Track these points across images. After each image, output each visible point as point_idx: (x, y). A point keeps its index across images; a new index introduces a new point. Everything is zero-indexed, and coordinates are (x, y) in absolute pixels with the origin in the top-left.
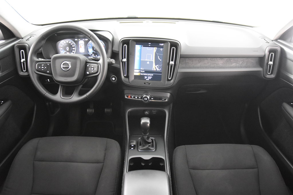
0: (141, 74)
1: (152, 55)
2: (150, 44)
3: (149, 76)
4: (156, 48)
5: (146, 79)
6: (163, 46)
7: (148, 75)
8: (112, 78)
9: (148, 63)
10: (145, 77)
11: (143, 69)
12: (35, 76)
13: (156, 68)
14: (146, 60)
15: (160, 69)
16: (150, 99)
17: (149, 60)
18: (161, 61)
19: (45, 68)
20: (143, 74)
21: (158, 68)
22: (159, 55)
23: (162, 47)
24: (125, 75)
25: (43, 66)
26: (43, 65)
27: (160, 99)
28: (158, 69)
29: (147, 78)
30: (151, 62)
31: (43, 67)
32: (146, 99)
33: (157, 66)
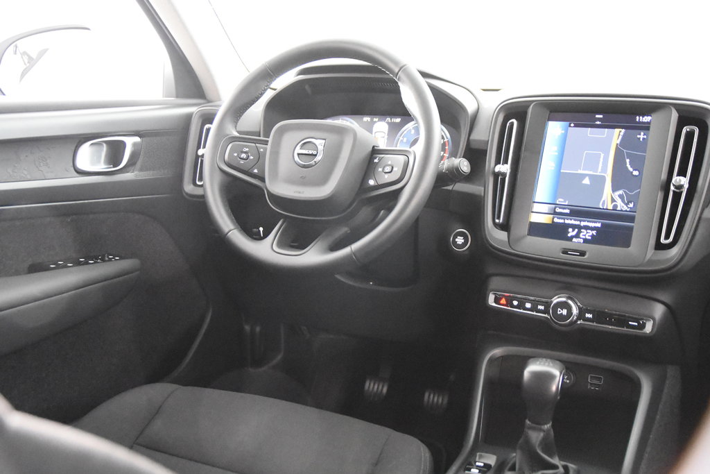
0: (556, 220)
1: (602, 155)
2: (601, 116)
3: (587, 228)
4: (623, 131)
5: (572, 237)
6: (649, 123)
7: (583, 224)
8: (455, 237)
9: (586, 181)
10: (570, 230)
11: (566, 203)
12: (218, 177)
13: (613, 200)
14: (580, 172)
15: (631, 205)
16: (581, 315)
17: (591, 173)
18: (636, 176)
19: (252, 158)
20: (562, 221)
21: (623, 201)
22: (629, 156)
23: (646, 127)
24: (497, 221)
25: (245, 153)
26: (247, 149)
27: (622, 321)
28: (621, 205)
29: (577, 236)
30: (598, 181)
31: (244, 156)
32: (565, 312)
33: (621, 192)
